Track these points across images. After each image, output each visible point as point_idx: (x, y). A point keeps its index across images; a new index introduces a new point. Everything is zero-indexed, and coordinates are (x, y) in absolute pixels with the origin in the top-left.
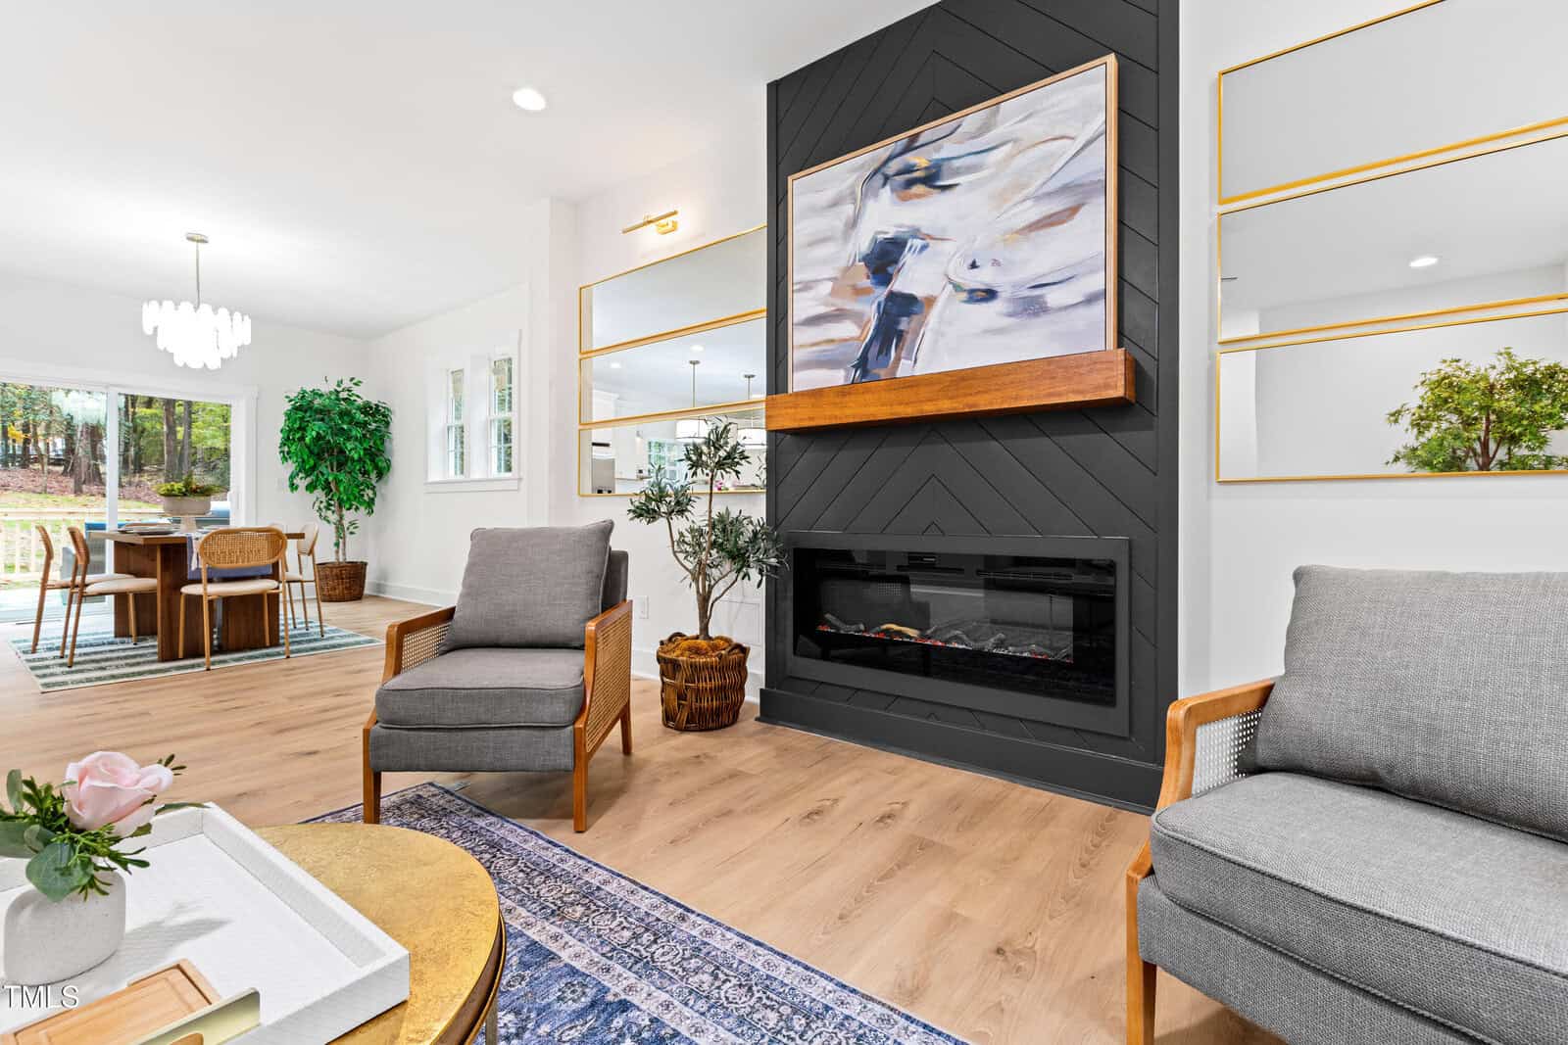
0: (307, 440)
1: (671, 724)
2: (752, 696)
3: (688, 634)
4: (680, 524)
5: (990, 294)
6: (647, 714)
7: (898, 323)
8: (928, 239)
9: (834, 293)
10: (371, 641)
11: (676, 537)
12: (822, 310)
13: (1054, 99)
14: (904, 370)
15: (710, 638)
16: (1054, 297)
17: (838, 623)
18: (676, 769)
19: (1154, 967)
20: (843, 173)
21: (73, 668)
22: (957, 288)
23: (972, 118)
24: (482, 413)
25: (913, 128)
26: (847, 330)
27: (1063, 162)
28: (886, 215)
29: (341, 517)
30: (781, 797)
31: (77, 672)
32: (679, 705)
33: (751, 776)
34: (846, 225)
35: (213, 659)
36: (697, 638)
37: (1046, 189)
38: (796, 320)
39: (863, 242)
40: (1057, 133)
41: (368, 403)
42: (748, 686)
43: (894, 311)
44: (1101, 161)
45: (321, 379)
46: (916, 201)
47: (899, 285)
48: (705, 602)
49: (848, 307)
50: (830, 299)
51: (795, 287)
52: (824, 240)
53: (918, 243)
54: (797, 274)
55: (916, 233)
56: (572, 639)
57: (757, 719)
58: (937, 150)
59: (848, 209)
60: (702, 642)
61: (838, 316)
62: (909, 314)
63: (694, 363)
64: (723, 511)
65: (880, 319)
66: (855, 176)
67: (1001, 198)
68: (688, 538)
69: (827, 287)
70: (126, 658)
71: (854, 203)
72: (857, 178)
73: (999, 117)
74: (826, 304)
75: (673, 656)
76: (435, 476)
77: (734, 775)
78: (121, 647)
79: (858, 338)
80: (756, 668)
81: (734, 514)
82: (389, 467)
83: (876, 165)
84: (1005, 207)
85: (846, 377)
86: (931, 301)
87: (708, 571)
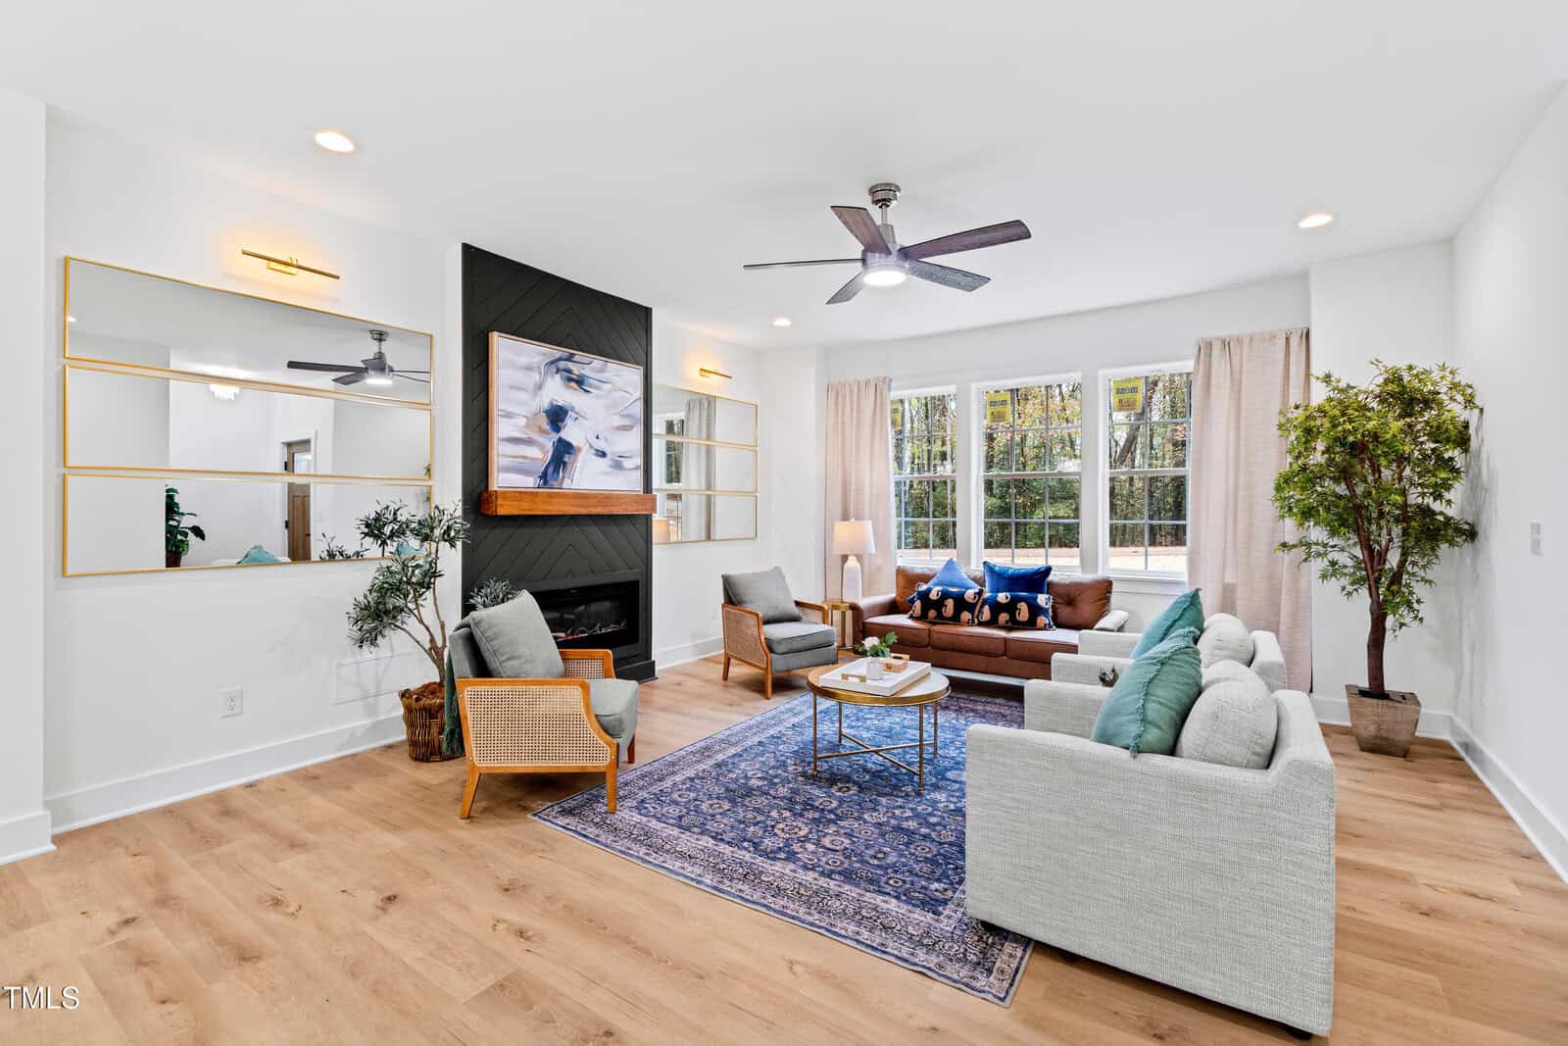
7: (563, 456)
8: (578, 415)
9: (527, 426)
12: (518, 434)
13: (624, 373)
14: (567, 484)
16: (625, 463)
20: (533, 353)
23: (596, 361)
25: (572, 349)
26: (533, 452)
34: (535, 385)
37: (624, 413)
38: (500, 436)
40: (627, 390)
43: (562, 449)
44: (639, 410)
46: (572, 390)
47: (564, 435)
49: (535, 438)
50: (525, 430)
51: (499, 413)
52: (519, 389)
53: (573, 415)
54: (501, 405)
55: (572, 409)
58: (583, 369)
59: (536, 376)
61: (529, 442)
62: (569, 453)
65: (554, 452)
66: (542, 358)
67: (608, 408)
69: (523, 421)
71: (540, 374)
72: (541, 361)
73: (607, 368)
74: (521, 432)
79: (541, 460)
83: (552, 359)
84: (610, 413)
85: (535, 484)
86: (579, 450)
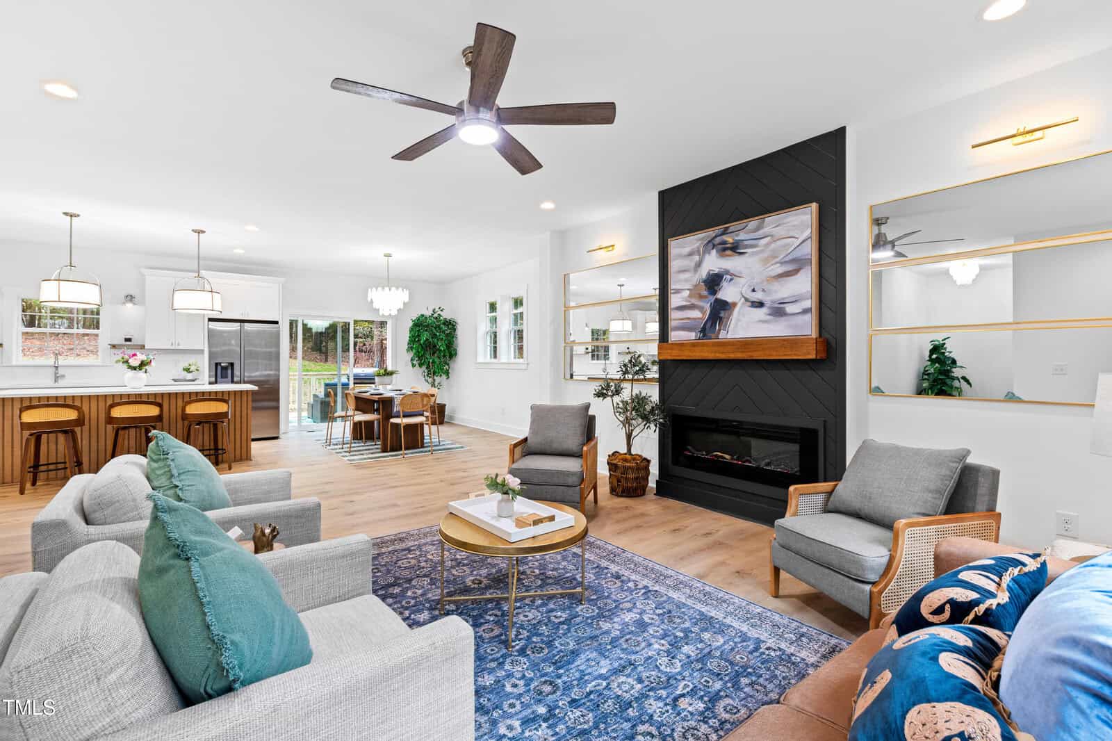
0: (422, 342)
1: (614, 493)
2: (652, 484)
3: (622, 452)
4: (617, 399)
5: (760, 304)
6: (604, 489)
7: (720, 313)
8: (734, 276)
9: (690, 296)
10: (462, 447)
11: (615, 405)
12: (684, 303)
13: (788, 220)
14: (722, 335)
15: (632, 455)
16: (790, 309)
17: (693, 451)
18: (618, 510)
19: (779, 569)
20: (694, 241)
21: (351, 453)
22: (746, 300)
23: (753, 223)
24: (505, 327)
25: (726, 224)
26: (696, 314)
27: (792, 249)
28: (713, 263)
29: (434, 380)
30: (663, 523)
31: (353, 455)
32: (618, 485)
33: (651, 516)
34: (696, 264)
35: (405, 452)
36: (625, 454)
37: (787, 259)
38: (672, 307)
39: (703, 273)
40: (791, 234)
41: (446, 319)
42: (650, 478)
43: (718, 307)
44: (810, 250)
45: (425, 309)
46: (728, 258)
47: (721, 295)
48: (629, 437)
49: (696, 303)
50: (689, 299)
51: (672, 291)
52: (685, 271)
53: (729, 277)
54: (673, 285)
55: (727, 272)
56: (576, 453)
57: (655, 494)
58: (737, 235)
59: (697, 258)
60: (628, 456)
61: (692, 307)
62: (724, 310)
63: (621, 286)
64: (638, 393)
65: (711, 311)
66: (700, 242)
67: (765, 261)
68: (621, 405)
69: (687, 293)
70: (369, 450)
71: (700, 255)
72: (700, 245)
73: (765, 223)
74: (686, 301)
75: (615, 462)
76: (480, 359)
77: (643, 515)
78: (357, 445)
79: (701, 319)
80: (654, 470)
81: (644, 395)
82: (456, 354)
83: (709, 239)
84: (768, 265)
85: (696, 336)
86: (734, 305)
87: (631, 422)
